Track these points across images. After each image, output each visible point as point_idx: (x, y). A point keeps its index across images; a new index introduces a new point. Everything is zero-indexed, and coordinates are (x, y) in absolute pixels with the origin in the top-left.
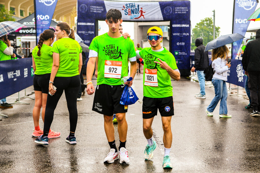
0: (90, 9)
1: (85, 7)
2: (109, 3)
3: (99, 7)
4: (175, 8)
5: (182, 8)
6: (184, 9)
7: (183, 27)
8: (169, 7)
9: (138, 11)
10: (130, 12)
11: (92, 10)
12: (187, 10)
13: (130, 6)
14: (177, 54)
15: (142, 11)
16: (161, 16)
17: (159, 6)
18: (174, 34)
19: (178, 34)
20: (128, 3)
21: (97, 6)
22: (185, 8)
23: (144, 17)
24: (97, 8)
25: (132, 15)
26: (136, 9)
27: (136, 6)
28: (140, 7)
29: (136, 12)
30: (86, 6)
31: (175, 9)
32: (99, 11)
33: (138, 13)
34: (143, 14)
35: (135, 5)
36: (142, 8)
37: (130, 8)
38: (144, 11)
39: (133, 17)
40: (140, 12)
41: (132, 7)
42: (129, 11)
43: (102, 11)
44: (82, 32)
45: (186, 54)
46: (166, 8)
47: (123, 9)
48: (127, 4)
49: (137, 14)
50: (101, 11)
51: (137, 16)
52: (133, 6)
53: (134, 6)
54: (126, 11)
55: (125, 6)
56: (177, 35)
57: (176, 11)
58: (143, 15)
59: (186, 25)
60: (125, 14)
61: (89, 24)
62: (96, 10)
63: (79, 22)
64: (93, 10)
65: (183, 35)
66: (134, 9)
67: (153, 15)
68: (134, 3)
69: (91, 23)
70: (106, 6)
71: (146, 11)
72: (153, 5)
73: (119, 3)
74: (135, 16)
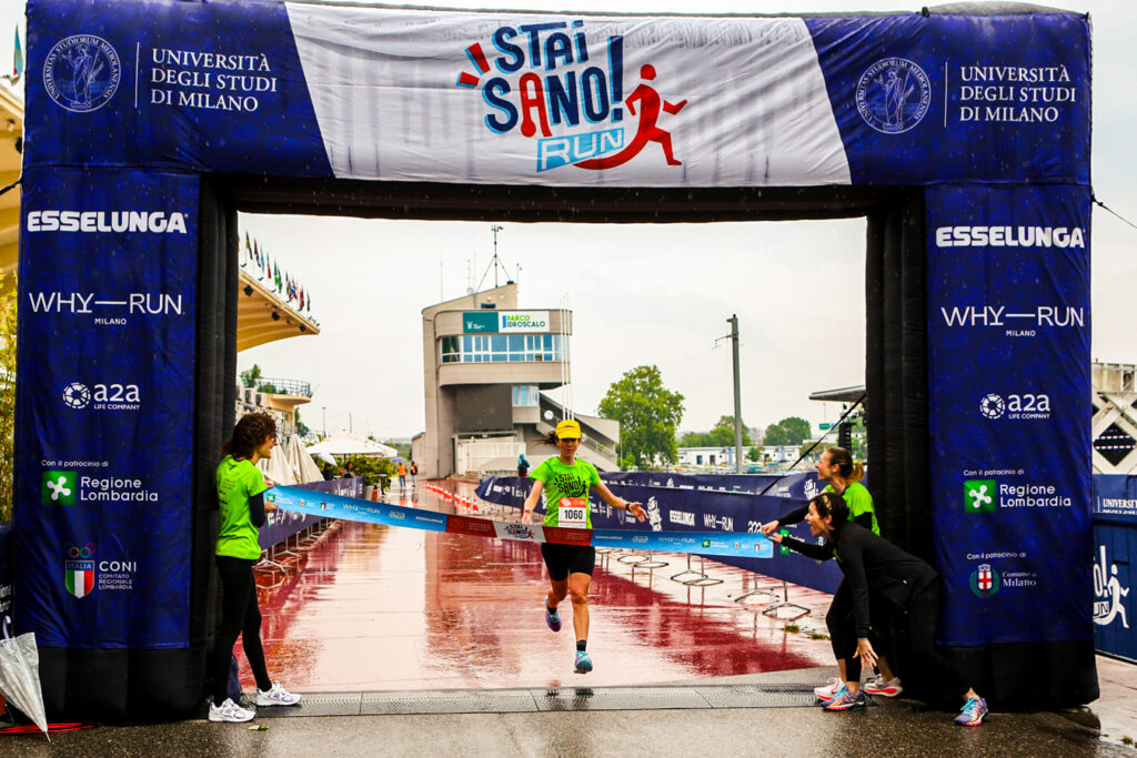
0: (146, 75)
1: (103, 58)
2: (341, 23)
3: (237, 62)
4: (963, 71)
5: (1023, 74)
6: (1038, 84)
8: (905, 62)
9: (618, 97)
10: (538, 102)
11: (164, 86)
13: (535, 46)
14: (988, 500)
15: (649, 99)
16: (828, 142)
17: (813, 54)
18: (954, 317)
19: (992, 316)
20: (515, 22)
21: (215, 50)
22: (1052, 72)
23: (675, 158)
24: (214, 72)
25: (553, 128)
26: (593, 79)
27: (598, 47)
28: (631, 58)
29: (597, 110)
30: (107, 47)
31: (956, 83)
32: (238, 93)
33: (618, 115)
34: (665, 122)
35: (582, 40)
36: (648, 72)
37: (537, 63)
38: (674, 92)
39: (564, 154)
40: (637, 104)
41: (559, 60)
42: (532, 95)
43: (263, 96)
44: (61, 302)
45: (1068, 502)
46: (871, 71)
47: (473, 71)
48: (513, 33)
49: (607, 123)
50: (253, 93)
51: (609, 147)
52: (560, 44)
53: (575, 53)
54: (497, 92)
55: (488, 47)
56: (978, 321)
57: (972, 103)
58: (664, 138)
60: (491, 119)
61: (137, 221)
62: (207, 84)
63: (44, 205)
64: (176, 89)
65: (1032, 324)
66: (571, 75)
67: (759, 134)
68: (579, 23)
69: (159, 215)
70: (301, 46)
71: (691, 97)
72: (756, 41)
73: (433, 20)
74: (585, 140)
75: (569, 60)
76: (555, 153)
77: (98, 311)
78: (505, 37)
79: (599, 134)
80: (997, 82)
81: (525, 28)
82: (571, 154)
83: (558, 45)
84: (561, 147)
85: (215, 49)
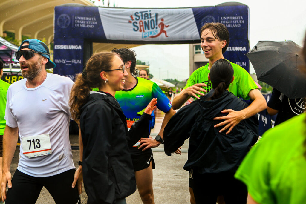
0: (75, 21)
1: (67, 18)
2: (107, 12)
3: (90, 19)
4: (222, 18)
5: (234, 18)
6: (237, 20)
7: (236, 51)
8: (210, 16)
9: (157, 24)
10: (142, 26)
11: (77, 23)
12: (243, 22)
13: (142, 15)
15: (162, 25)
16: (196, 32)
17: (193, 16)
20: (139, 11)
22: (239, 17)
23: (167, 35)
24: (86, 21)
25: (145, 30)
26: (152, 22)
27: (153, 15)
28: (159, 17)
29: (153, 27)
30: (68, 16)
31: (221, 20)
32: (90, 24)
33: (157, 28)
34: (165, 29)
35: (150, 14)
36: (162, 20)
37: (142, 18)
38: (167, 23)
39: (147, 35)
40: (160, 26)
41: (146, 18)
42: (141, 24)
43: (95, 25)
44: (60, 61)
46: (204, 18)
47: (131, 20)
48: (138, 13)
49: (155, 29)
50: (93, 24)
51: (155, 34)
52: (147, 15)
53: (149, 16)
54: (135, 24)
55: (134, 16)
58: (165, 32)
59: (240, 48)
60: (134, 29)
61: (72, 47)
62: (85, 23)
63: (57, 44)
64: (80, 24)
66: (148, 21)
67: (183, 31)
68: (150, 11)
69: (77, 46)
70: (101, 16)
71: (170, 24)
72: (182, 14)
73: (124, 11)
74: (151, 33)
75: (148, 18)
76: (145, 35)
77: (67, 63)
78: (137, 14)
79: (153, 32)
80: (228, 20)
81: (140, 12)
82: (148, 35)
83: (146, 15)
84: (146, 34)
85: (86, 17)
